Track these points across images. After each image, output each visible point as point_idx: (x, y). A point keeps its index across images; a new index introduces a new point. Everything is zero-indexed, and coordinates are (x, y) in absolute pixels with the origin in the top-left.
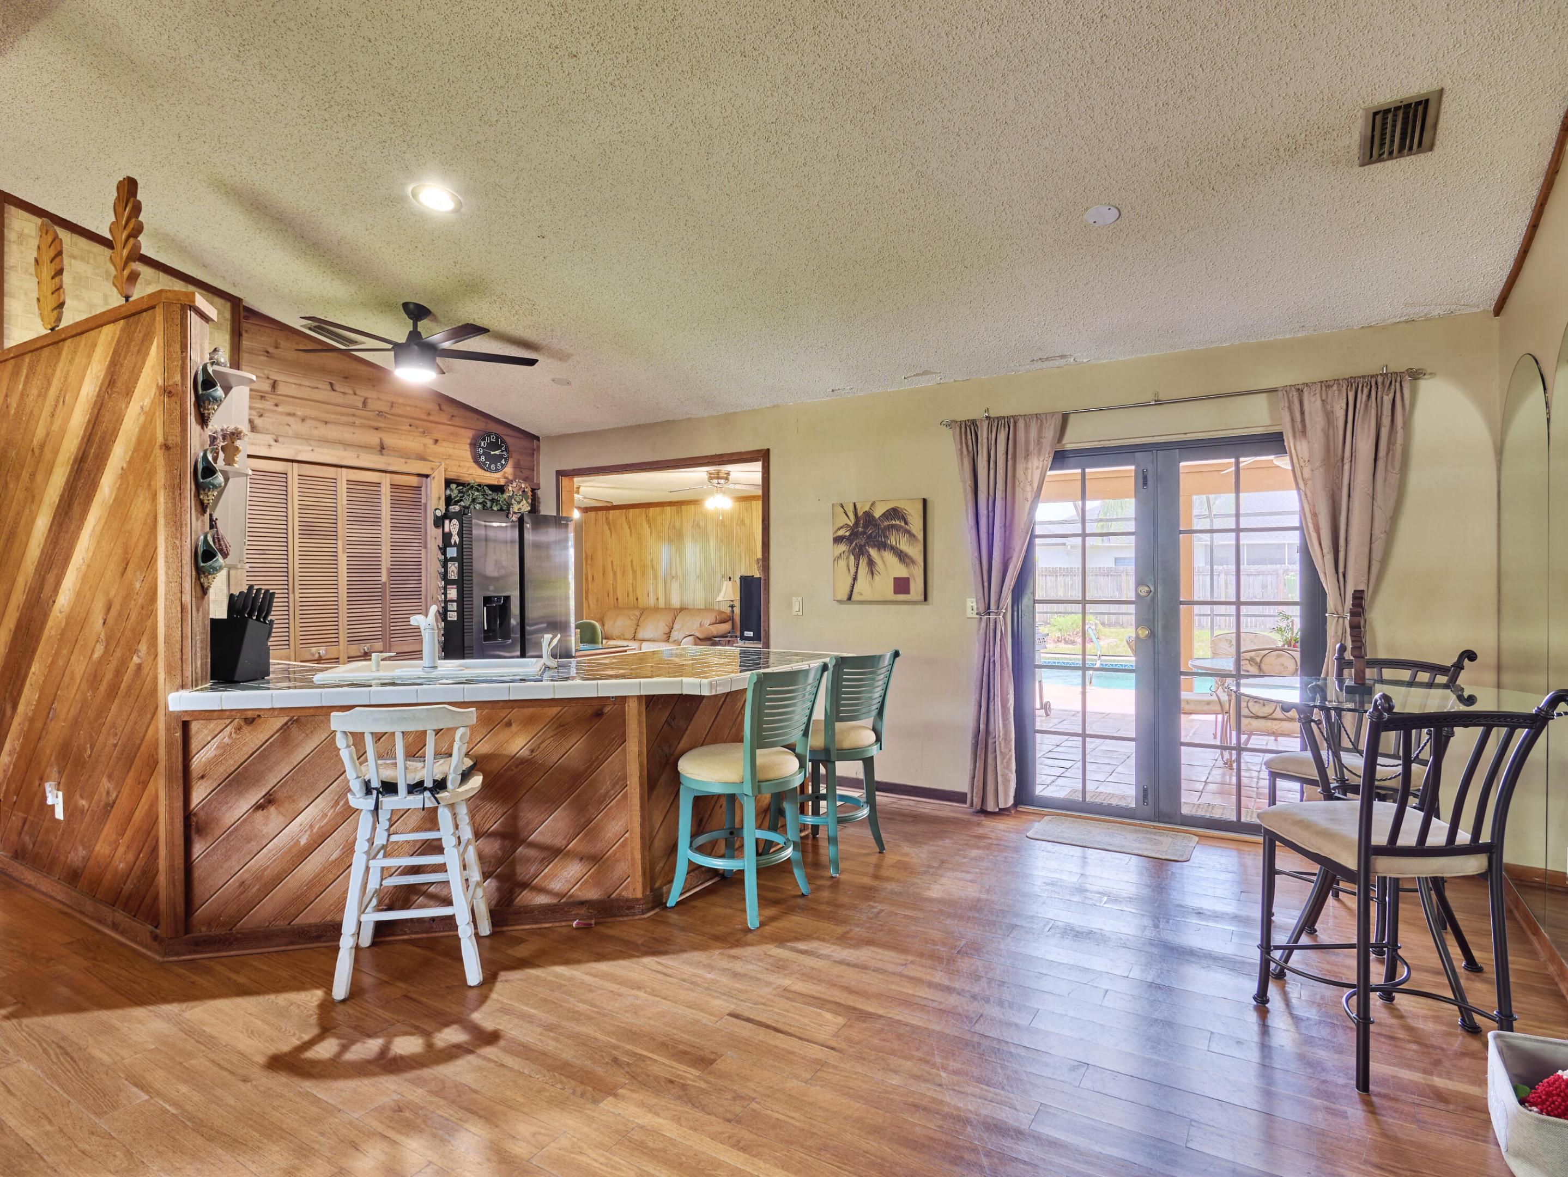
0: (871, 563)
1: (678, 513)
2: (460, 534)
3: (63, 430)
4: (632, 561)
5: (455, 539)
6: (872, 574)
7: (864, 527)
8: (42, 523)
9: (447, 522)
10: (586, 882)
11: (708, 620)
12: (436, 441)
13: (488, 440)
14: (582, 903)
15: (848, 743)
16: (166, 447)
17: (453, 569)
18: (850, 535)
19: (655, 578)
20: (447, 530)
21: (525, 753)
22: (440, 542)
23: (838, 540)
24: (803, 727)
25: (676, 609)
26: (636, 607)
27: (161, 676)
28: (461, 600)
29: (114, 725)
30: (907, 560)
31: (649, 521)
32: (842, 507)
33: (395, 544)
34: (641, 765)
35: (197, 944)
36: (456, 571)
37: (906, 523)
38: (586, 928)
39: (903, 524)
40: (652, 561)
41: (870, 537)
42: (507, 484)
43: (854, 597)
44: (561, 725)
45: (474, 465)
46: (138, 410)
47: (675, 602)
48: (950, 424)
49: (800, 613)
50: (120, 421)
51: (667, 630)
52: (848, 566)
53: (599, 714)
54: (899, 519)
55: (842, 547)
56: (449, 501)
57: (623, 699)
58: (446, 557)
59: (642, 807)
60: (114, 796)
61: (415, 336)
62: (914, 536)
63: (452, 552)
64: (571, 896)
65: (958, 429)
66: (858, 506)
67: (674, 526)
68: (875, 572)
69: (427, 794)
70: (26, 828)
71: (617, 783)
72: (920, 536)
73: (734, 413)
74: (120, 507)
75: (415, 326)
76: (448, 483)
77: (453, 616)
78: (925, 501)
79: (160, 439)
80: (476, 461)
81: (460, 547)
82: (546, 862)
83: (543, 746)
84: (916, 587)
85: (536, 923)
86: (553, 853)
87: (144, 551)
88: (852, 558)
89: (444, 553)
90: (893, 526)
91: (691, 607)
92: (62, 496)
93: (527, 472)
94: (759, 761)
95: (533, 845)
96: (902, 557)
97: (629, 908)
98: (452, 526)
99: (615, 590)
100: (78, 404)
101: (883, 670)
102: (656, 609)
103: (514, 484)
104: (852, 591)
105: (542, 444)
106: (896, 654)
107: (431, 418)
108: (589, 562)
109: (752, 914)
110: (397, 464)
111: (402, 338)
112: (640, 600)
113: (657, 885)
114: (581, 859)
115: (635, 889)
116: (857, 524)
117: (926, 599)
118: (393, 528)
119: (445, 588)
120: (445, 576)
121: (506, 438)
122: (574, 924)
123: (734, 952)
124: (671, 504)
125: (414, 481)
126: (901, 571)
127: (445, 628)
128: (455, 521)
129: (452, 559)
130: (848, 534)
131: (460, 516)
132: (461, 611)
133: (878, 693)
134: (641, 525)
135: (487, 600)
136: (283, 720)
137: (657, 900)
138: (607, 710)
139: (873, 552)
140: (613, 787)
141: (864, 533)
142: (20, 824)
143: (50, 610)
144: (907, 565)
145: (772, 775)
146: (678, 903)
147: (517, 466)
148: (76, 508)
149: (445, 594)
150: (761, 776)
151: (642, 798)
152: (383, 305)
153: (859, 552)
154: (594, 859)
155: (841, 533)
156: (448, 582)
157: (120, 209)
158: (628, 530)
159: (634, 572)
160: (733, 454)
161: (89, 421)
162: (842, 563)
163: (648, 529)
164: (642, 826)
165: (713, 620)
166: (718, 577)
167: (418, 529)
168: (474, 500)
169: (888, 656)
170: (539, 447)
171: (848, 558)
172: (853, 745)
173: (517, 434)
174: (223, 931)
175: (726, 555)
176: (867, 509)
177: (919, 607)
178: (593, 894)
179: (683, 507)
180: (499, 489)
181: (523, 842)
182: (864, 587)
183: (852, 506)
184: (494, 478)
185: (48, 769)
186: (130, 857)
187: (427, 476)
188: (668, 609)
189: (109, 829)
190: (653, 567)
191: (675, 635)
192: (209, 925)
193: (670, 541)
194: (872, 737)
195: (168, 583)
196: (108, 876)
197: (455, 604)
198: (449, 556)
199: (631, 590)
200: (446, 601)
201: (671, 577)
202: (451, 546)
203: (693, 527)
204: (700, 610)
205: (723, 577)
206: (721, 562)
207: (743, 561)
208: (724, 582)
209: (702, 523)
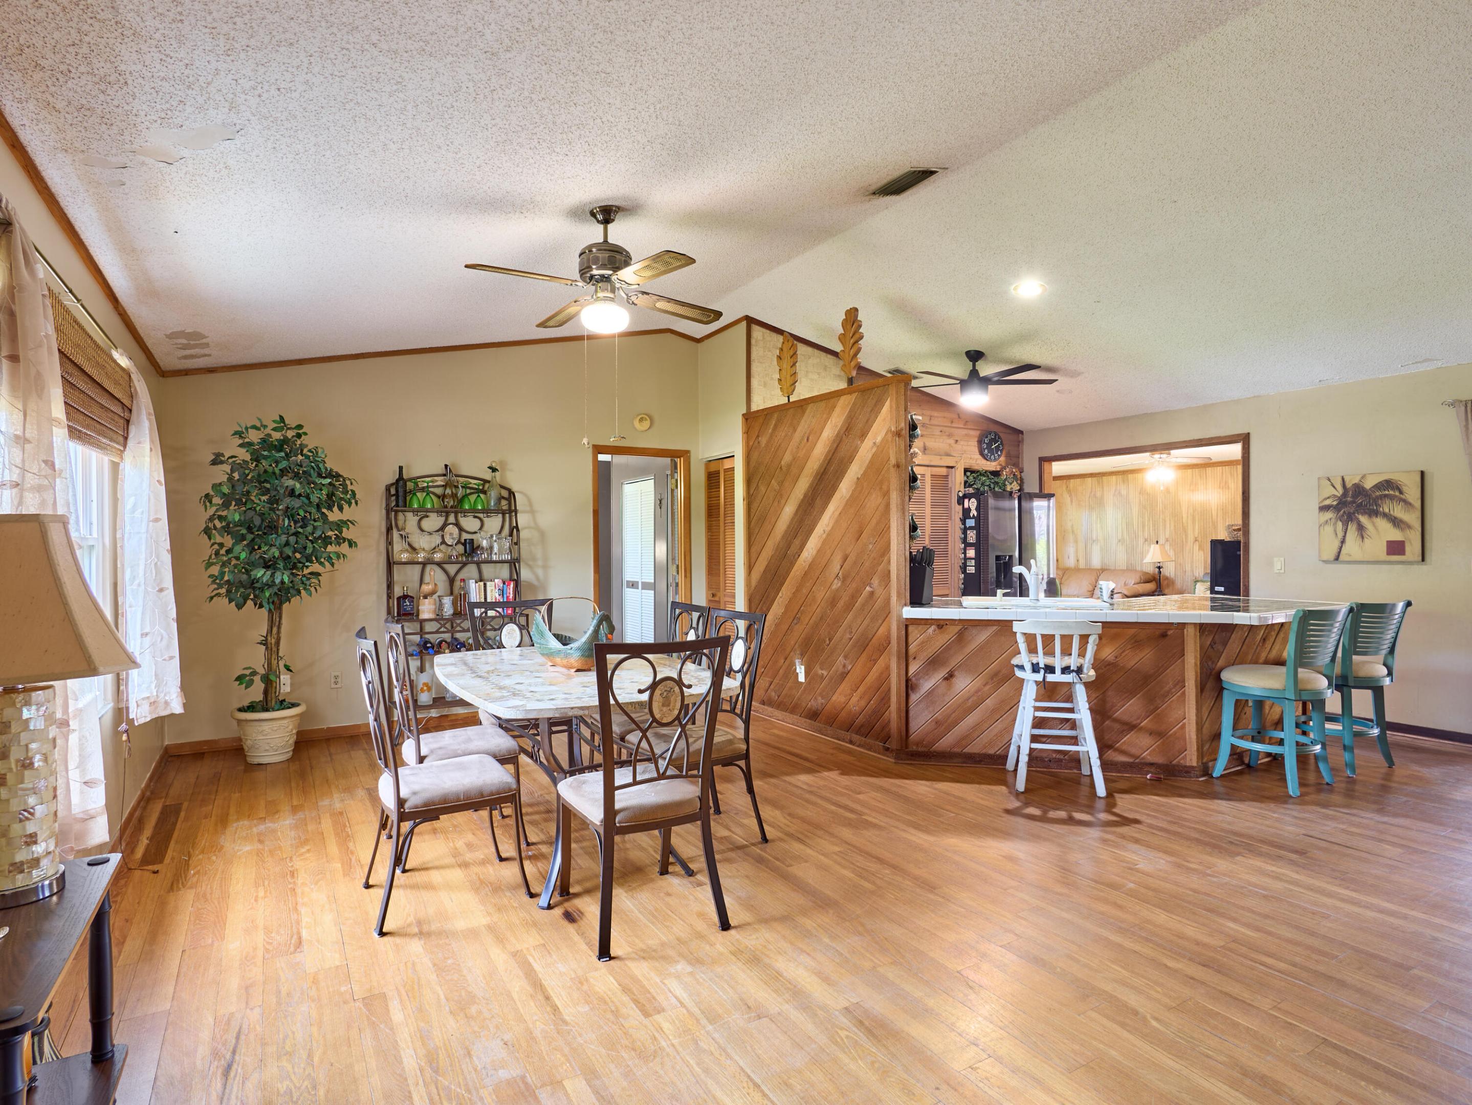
0: (1361, 528)
1: (1099, 483)
2: (978, 509)
3: (807, 457)
5: (974, 512)
6: (1363, 538)
7: (1353, 497)
8: (789, 511)
9: (966, 501)
10: (1154, 750)
11: (1132, 579)
12: (957, 441)
13: (989, 437)
14: (1152, 764)
15: (1363, 672)
16: (898, 466)
17: (972, 536)
18: (1338, 504)
19: (1076, 541)
20: (966, 505)
21: (1111, 658)
22: (961, 515)
23: (1324, 509)
24: (1331, 655)
25: (1097, 569)
27: (894, 598)
28: (978, 558)
29: (850, 627)
30: (1403, 526)
31: (1069, 492)
32: (1329, 480)
33: (934, 518)
34: (1196, 672)
35: (912, 755)
36: (974, 537)
37: (1401, 492)
38: (1159, 780)
39: (1397, 493)
40: (1072, 527)
41: (1360, 505)
42: (1001, 470)
43: (1342, 558)
44: (1136, 642)
45: (980, 457)
46: (871, 444)
47: (1096, 562)
48: (1452, 404)
49: (1282, 571)
50: (856, 451)
52: (1335, 531)
53: (1164, 635)
54: (1393, 489)
55: (1329, 515)
56: (967, 484)
57: (1183, 626)
58: (965, 527)
59: (1197, 702)
60: (849, 667)
61: (974, 373)
62: (1410, 504)
63: (971, 523)
64: (1143, 758)
65: (1463, 408)
66: (1347, 479)
67: (1095, 495)
68: (1365, 536)
69: (1074, 674)
70: (772, 687)
71: (1177, 684)
72: (1418, 504)
73: (1213, 404)
74: (854, 501)
75: (974, 366)
76: (966, 470)
77: (971, 570)
78: (1422, 473)
79: (893, 461)
80: (982, 454)
81: (978, 519)
82: (1123, 733)
83: (1123, 655)
84: (1413, 549)
85: (1119, 772)
86: (1131, 727)
87: (877, 524)
88: (1340, 524)
89: (964, 523)
90: (1386, 496)
91: (1112, 568)
92: (805, 496)
93: (1015, 460)
94: (1300, 675)
95: (1116, 720)
96: (1396, 522)
97: (1187, 772)
98: (972, 504)
100: (820, 441)
101: (1397, 617)
102: (1077, 570)
103: (1008, 470)
104: (1339, 553)
105: (1025, 436)
106: (1409, 604)
107: (954, 425)
109: (1293, 787)
110: (936, 461)
111: (965, 376)
112: (1060, 561)
113: (1205, 760)
114: (1151, 734)
115: (1191, 758)
116: (1345, 494)
117: (1423, 560)
118: (933, 506)
119: (965, 549)
120: (964, 540)
121: (1001, 435)
122: (1148, 777)
123: (1286, 806)
124: (1092, 475)
125: (943, 471)
126: (1395, 535)
127: (965, 579)
128: (973, 500)
129: (971, 528)
130: (1335, 503)
131: (978, 495)
132: (978, 566)
133: (1390, 635)
134: (1062, 495)
135: (998, 558)
136: (959, 627)
137: (1206, 771)
138: (1170, 633)
139: (1363, 519)
140: (1175, 686)
141: (1354, 502)
142: (767, 685)
143: (796, 561)
144: (1402, 530)
145: (1309, 687)
146: (1222, 776)
147: (1008, 456)
148: (818, 502)
149: (965, 553)
150: (1300, 686)
151: (1197, 696)
152: (951, 355)
153: (1347, 519)
154: (1159, 734)
155: (1328, 502)
156: (967, 545)
157: (849, 327)
160: (1212, 438)
161: (829, 452)
162: (1329, 529)
163: (1069, 499)
164: (1197, 715)
165: (1138, 580)
166: (1141, 541)
167: (947, 506)
168: (983, 484)
169: (1400, 606)
170: (1023, 439)
171: (1335, 524)
172: (1369, 675)
173: (1008, 431)
174: (926, 750)
175: (1149, 520)
176: (1356, 481)
177: (1416, 567)
178: (1160, 760)
179: (1104, 478)
180: (996, 474)
181: (1109, 717)
182: (1353, 547)
183: (1340, 480)
184: (992, 466)
185: (792, 654)
186: (863, 703)
187: (952, 467)
188: (1089, 570)
189: (845, 687)
190: (1073, 532)
192: (917, 744)
193: (1091, 508)
194: (1385, 671)
195: (898, 544)
196: (843, 714)
197: (973, 562)
198: (967, 526)
200: (966, 559)
201: (1091, 541)
202: (970, 518)
203: (1114, 495)
204: (1123, 571)
205: (1146, 540)
206: (1144, 526)
207: (1168, 525)
208: (1149, 545)
209: (1124, 492)
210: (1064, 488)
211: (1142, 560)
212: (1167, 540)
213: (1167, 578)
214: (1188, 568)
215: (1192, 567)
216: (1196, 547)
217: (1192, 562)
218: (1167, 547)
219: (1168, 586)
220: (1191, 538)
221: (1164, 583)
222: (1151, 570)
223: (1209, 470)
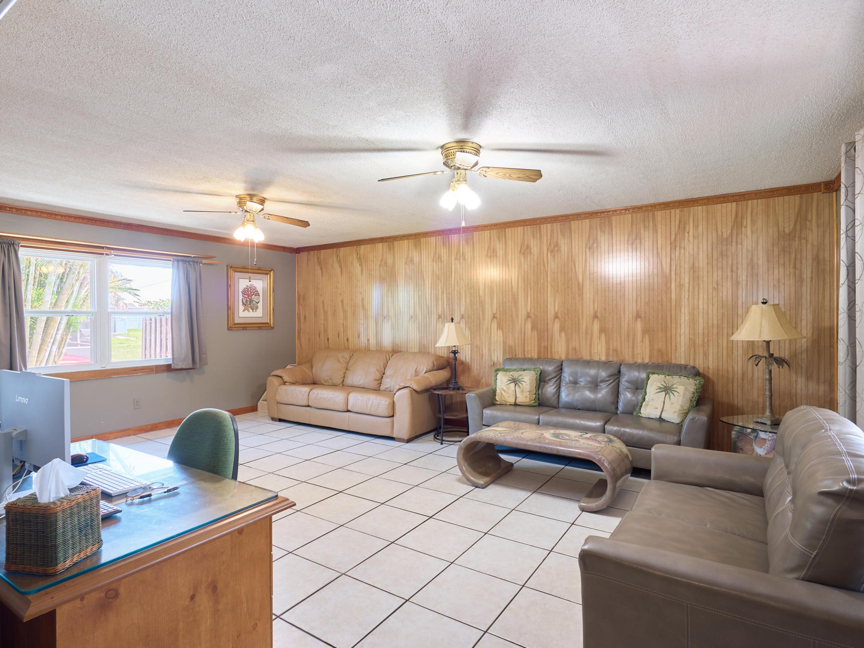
1: (390, 249)
4: (342, 301)
11: (424, 365)
19: (366, 318)
25: (388, 352)
26: (347, 349)
31: (359, 259)
40: (363, 300)
47: (387, 340)
51: (378, 376)
67: (386, 263)
91: (404, 347)
99: (326, 330)
102: (367, 350)
108: (301, 302)
112: (350, 341)
124: (382, 240)
134: (352, 263)
158: (339, 270)
159: (345, 312)
163: (359, 268)
165: (430, 367)
166: (434, 317)
175: (443, 293)
179: (396, 243)
188: (380, 350)
190: (363, 306)
191: (387, 383)
193: (382, 280)
199: (342, 330)
201: (382, 317)
203: (406, 263)
204: (415, 353)
205: (439, 317)
206: (437, 299)
207: (463, 300)
208: (443, 323)
209: (416, 259)
210: (355, 256)
211: (435, 343)
212: (462, 317)
213: (462, 363)
214: (485, 351)
215: (490, 350)
216: (495, 326)
217: (490, 344)
218: (463, 325)
219: (464, 371)
220: (488, 315)
221: (459, 369)
222: (444, 353)
223: (509, 231)
